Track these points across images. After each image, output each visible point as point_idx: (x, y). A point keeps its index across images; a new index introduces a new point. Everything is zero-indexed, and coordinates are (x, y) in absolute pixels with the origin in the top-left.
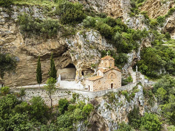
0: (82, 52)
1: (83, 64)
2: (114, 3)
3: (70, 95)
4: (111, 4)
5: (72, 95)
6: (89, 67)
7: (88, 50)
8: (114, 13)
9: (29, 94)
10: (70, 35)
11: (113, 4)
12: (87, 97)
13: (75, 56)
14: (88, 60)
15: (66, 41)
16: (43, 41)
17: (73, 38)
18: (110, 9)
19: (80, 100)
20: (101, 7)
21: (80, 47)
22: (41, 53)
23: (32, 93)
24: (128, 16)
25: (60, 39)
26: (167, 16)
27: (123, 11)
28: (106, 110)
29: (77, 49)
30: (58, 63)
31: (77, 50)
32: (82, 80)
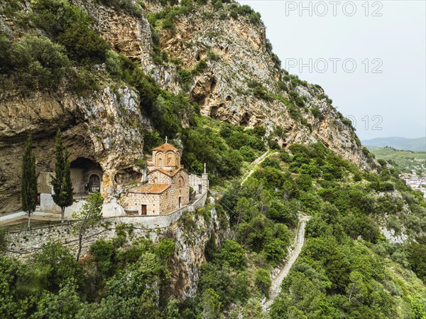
0: (116, 132)
1: (120, 161)
2: (123, 25)
3: (110, 230)
4: (116, 24)
5: (114, 231)
6: (130, 166)
7: (127, 130)
8: (122, 47)
9: (16, 243)
10: (86, 88)
11: (120, 26)
12: (155, 227)
13: (105, 141)
14: (129, 150)
15: (81, 103)
16: (14, 94)
17: (95, 97)
18: (116, 35)
19: (138, 236)
20: (97, 25)
21: (112, 121)
22: (11, 127)
23: (25, 238)
24: (150, 60)
25: (66, 95)
26: (195, 73)
27: (140, 47)
28: (184, 246)
29: (104, 124)
30: (41, 155)
31: (106, 128)
32: (120, 194)
